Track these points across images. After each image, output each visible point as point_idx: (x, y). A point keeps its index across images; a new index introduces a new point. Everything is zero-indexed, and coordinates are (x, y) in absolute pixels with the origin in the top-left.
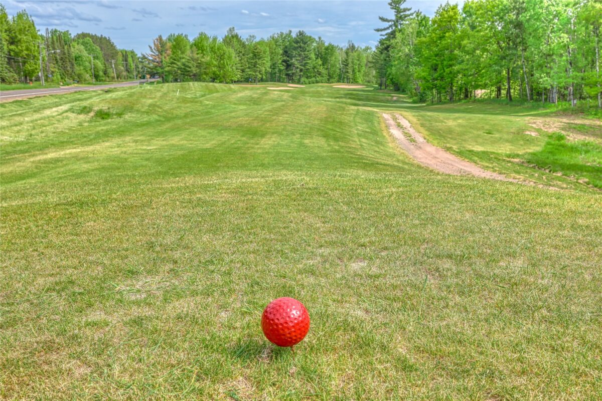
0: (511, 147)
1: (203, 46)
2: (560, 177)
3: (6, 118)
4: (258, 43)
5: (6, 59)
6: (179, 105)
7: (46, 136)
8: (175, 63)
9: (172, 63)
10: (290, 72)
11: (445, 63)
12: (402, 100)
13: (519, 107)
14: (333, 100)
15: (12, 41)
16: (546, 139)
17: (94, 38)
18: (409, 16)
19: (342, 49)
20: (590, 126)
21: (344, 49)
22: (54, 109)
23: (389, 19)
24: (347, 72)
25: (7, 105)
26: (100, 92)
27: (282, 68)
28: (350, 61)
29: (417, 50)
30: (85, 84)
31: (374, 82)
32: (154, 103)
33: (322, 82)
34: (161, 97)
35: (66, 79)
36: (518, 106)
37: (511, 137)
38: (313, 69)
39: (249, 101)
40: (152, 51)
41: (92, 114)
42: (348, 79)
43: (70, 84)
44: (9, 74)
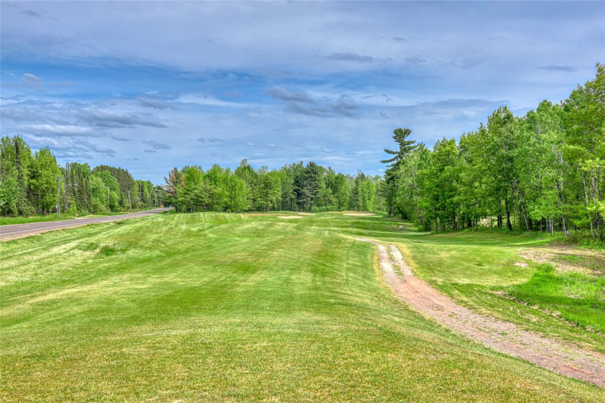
0: (498, 279)
1: (216, 177)
2: (536, 310)
3: (16, 257)
4: (270, 174)
5: (26, 193)
6: (183, 239)
7: (51, 275)
8: (188, 194)
9: (185, 194)
10: (301, 201)
11: (446, 193)
12: (408, 228)
13: (519, 236)
14: (340, 229)
15: (34, 176)
16: (535, 271)
17: (112, 170)
18: (413, 148)
19: (352, 178)
20: (581, 257)
21: (355, 178)
22: (63, 246)
23: (394, 151)
24: (358, 200)
25: (20, 241)
26: (112, 224)
27: (293, 197)
28: (360, 189)
29: (420, 182)
30: (100, 214)
31: (385, 209)
32: (158, 239)
33: (332, 210)
34: (166, 231)
35: (82, 210)
36: (517, 235)
37: (500, 268)
38: (324, 197)
39: (253, 233)
40: (167, 183)
41: (98, 250)
42: (358, 207)
43: (86, 215)
44: (27, 207)
